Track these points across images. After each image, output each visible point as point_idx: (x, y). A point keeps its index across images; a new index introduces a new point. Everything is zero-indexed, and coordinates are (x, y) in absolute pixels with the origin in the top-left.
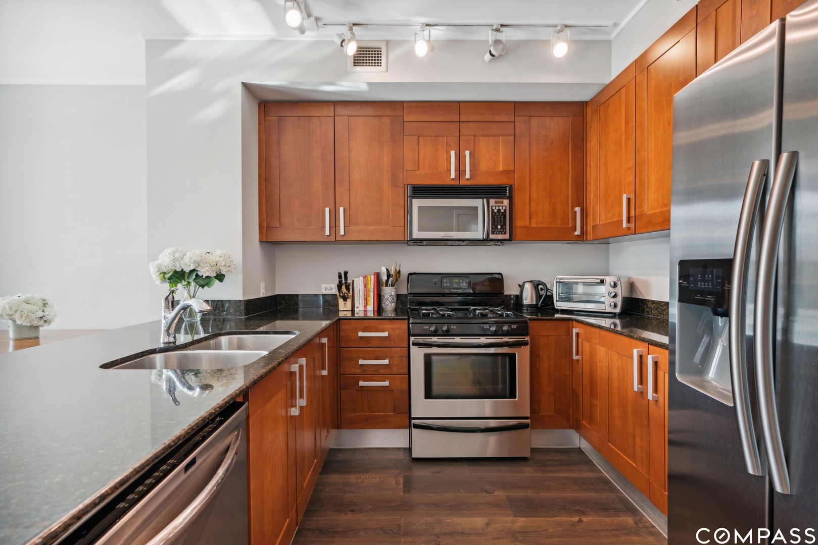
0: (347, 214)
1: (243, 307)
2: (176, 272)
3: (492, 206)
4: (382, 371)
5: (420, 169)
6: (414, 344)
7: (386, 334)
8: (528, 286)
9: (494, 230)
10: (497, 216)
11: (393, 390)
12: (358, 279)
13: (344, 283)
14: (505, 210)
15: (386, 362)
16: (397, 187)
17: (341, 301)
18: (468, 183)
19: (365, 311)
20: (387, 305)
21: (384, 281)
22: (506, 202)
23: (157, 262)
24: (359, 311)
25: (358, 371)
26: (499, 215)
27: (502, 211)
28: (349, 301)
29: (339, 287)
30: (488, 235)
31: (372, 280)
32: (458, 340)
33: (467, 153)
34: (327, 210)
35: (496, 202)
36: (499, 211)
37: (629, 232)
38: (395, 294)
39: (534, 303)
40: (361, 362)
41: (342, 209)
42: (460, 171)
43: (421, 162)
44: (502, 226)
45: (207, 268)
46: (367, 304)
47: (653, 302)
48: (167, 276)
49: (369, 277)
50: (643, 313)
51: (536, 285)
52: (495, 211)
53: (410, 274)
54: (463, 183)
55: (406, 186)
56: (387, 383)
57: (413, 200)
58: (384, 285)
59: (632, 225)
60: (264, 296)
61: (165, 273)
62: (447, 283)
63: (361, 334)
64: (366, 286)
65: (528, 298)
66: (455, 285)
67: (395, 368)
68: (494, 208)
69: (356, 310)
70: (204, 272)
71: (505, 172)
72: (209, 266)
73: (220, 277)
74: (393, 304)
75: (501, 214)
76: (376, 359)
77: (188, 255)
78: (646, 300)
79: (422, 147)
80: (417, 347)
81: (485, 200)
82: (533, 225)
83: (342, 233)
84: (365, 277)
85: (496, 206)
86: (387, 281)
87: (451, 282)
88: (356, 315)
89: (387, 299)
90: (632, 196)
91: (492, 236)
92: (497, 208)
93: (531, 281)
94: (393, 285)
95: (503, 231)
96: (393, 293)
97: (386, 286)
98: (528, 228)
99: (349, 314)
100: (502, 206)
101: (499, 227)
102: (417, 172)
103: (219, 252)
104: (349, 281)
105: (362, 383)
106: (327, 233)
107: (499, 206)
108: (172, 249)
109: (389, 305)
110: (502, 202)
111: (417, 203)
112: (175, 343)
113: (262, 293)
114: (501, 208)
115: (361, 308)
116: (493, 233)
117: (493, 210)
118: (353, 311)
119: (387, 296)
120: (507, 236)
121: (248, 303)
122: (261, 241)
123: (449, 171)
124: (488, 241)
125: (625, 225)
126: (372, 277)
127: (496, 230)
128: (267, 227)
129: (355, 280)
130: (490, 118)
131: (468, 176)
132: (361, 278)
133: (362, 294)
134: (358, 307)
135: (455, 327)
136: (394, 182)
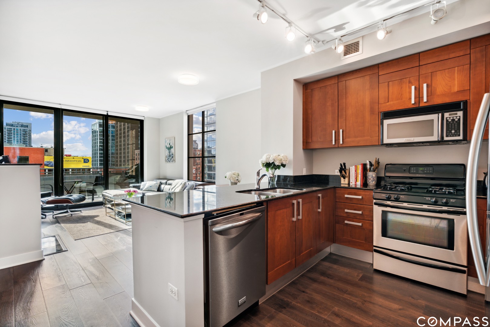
0: (344, 133)
1: (292, 179)
2: (267, 163)
3: (446, 118)
4: (358, 217)
5: (389, 101)
6: (376, 204)
7: (360, 197)
9: (448, 134)
10: (452, 124)
11: (364, 229)
12: (352, 167)
13: (343, 169)
14: (459, 119)
15: (360, 212)
16: (374, 114)
17: (342, 179)
18: (426, 104)
19: (356, 185)
20: (370, 182)
21: (368, 168)
22: (460, 114)
23: (262, 159)
24: (352, 184)
25: (345, 215)
26: (453, 123)
27: (456, 120)
28: (347, 179)
29: (341, 171)
30: (442, 137)
31: (360, 168)
32: (405, 205)
33: (425, 85)
34: (334, 132)
35: (450, 115)
36: (453, 120)
38: (375, 176)
40: (346, 210)
41: (341, 131)
42: (419, 98)
43: (390, 97)
44: (456, 131)
45: (277, 162)
46: (357, 181)
48: (264, 165)
49: (358, 166)
52: (450, 121)
53: (387, 164)
54: (422, 105)
55: (380, 113)
56: (360, 224)
57: (384, 121)
58: (368, 171)
60: (305, 174)
61: (264, 164)
62: (414, 170)
63: (346, 196)
64: (356, 171)
66: (420, 172)
67: (366, 217)
68: (448, 119)
69: (351, 184)
70: (277, 163)
71: (460, 92)
72: (278, 161)
73: (284, 166)
74: (374, 182)
75: (455, 122)
76: (355, 210)
77: (272, 156)
79: (391, 88)
80: (377, 206)
81: (440, 114)
83: (341, 142)
84: (356, 167)
85: (450, 117)
86: (370, 169)
87: (417, 170)
88: (350, 186)
89: (370, 179)
91: (446, 139)
92: (452, 118)
94: (374, 171)
95: (457, 134)
96: (374, 176)
97: (370, 171)
99: (347, 186)
100: (456, 117)
101: (453, 131)
102: (387, 104)
103: (282, 155)
104: (347, 168)
105: (346, 222)
106: (334, 143)
107: (453, 117)
108: (267, 154)
109: (372, 182)
110: (456, 114)
111: (386, 122)
112: (259, 188)
113: (304, 173)
114: (455, 118)
115: (354, 183)
116: (447, 136)
117: (447, 121)
118: (349, 184)
119: (370, 177)
120: (461, 138)
121: (295, 177)
122: (303, 149)
123: (410, 99)
124: (443, 142)
126: (360, 166)
127: (450, 134)
128: (306, 142)
129: (351, 167)
130: (446, 57)
131: (425, 100)
132: (354, 167)
133: (354, 175)
134: (351, 183)
135: (403, 197)
136: (372, 112)
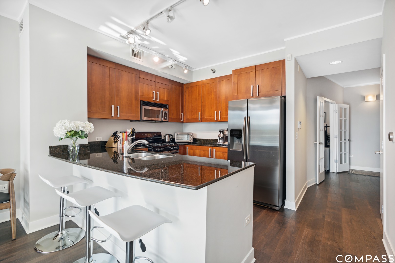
8: (167, 136)
10: (165, 114)
16: (137, 101)
17: (113, 143)
18: (158, 103)
19: (123, 147)
22: (167, 110)
27: (166, 112)
31: (125, 134)
33: (158, 93)
34: (113, 106)
35: (165, 110)
37: (200, 122)
39: (169, 141)
41: (119, 107)
42: (156, 99)
43: (144, 93)
46: (123, 144)
47: (198, 139)
50: (195, 142)
51: (169, 135)
52: (165, 112)
54: (156, 102)
55: (141, 101)
59: (201, 120)
64: (123, 137)
65: (167, 139)
66: (149, 136)
71: (167, 101)
78: (196, 139)
79: (145, 88)
81: (162, 109)
82: (173, 117)
83: (119, 116)
86: (129, 135)
87: (147, 135)
90: (201, 113)
91: (164, 120)
93: (168, 134)
96: (131, 140)
97: (129, 137)
98: (172, 118)
101: (165, 117)
102: (143, 96)
106: (113, 116)
111: (144, 107)
115: (121, 146)
118: (117, 147)
120: (167, 120)
123: (153, 98)
124: (162, 121)
125: (199, 120)
131: (158, 100)
132: (121, 134)
134: (119, 146)
136: (136, 99)
